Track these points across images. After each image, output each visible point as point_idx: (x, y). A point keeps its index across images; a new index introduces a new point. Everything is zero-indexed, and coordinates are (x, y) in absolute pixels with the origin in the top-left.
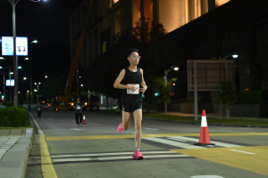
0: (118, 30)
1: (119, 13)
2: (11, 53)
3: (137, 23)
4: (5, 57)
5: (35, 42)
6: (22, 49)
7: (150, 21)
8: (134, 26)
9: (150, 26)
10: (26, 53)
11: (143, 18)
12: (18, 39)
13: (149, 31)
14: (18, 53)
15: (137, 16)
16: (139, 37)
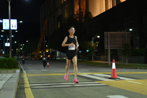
0: (66, 15)
1: (67, 6)
2: (8, 28)
3: (77, 12)
4: (4, 30)
5: (21, 22)
6: (14, 26)
7: (84, 11)
8: (75, 13)
9: (84, 13)
10: (16, 28)
11: (80, 9)
12: (12, 20)
13: (84, 16)
14: (12, 28)
15: (77, 8)
16: (78, 19)
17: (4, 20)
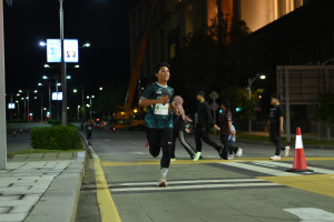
0: (189, 29)
1: (190, 8)
2: (58, 60)
3: (214, 20)
4: (50, 64)
5: (88, 45)
6: (71, 54)
7: (230, 18)
8: (210, 24)
9: (229, 24)
10: (76, 60)
11: (220, 14)
12: (66, 42)
13: (229, 30)
14: (67, 60)
15: (213, 12)
16: (215, 38)
17: (49, 41)
